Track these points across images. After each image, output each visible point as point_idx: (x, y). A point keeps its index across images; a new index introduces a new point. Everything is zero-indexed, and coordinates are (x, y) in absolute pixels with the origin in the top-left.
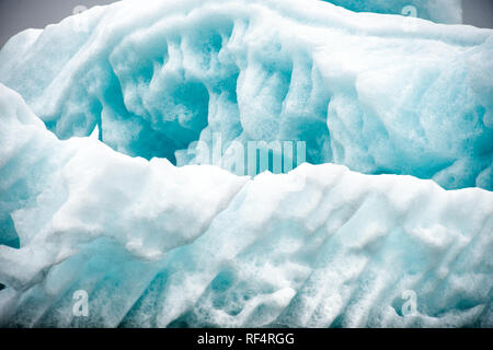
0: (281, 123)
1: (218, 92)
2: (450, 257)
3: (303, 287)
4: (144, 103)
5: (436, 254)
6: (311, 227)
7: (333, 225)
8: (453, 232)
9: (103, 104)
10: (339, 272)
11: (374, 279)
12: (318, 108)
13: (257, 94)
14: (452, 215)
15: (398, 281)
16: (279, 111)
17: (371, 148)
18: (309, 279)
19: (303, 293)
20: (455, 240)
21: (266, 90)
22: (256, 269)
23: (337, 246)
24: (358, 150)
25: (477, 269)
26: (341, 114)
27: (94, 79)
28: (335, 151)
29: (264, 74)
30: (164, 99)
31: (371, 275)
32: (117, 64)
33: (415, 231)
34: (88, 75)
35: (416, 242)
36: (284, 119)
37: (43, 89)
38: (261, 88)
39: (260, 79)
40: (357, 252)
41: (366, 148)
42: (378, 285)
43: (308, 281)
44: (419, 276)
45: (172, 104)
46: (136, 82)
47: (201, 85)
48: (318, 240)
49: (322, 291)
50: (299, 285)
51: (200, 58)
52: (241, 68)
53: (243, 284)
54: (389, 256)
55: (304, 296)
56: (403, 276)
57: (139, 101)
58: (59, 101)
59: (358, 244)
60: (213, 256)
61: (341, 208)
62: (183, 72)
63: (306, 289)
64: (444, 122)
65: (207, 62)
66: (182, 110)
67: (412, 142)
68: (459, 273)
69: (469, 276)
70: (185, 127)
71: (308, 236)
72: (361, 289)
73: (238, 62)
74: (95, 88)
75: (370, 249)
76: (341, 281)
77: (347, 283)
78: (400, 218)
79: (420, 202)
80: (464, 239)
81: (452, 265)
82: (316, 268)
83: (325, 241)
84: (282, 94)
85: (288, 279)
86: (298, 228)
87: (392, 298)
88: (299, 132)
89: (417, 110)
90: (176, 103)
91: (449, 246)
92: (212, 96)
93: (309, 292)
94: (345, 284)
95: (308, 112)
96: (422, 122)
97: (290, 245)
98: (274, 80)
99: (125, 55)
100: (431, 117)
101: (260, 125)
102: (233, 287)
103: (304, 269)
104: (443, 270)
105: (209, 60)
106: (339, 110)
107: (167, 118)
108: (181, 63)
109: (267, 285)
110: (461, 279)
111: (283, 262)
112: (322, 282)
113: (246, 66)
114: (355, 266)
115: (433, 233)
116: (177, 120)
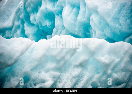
0: (77, 24)
1: (58, 15)
2: (112, 66)
3: (57, 80)
4: (36, 20)
5: (107, 66)
6: (59, 58)
7: (68, 57)
8: (113, 57)
9: (25, 21)
10: (71, 74)
11: (84, 76)
12: (88, 18)
13: (69, 15)
14: (112, 52)
15: (93, 76)
16: (76, 20)
17: (104, 31)
18: (59, 77)
19: (57, 82)
20: (113, 60)
21: (72, 13)
22: (39, 74)
23: (70, 65)
24: (100, 32)
25: (123, 70)
26: (95, 20)
27: (21, 13)
28: (93, 33)
29: (71, 8)
30: (42, 18)
31: (83, 74)
32: (27, 8)
33: (98, 58)
34: (19, 12)
35: (99, 62)
36: (78, 23)
37: (9, 18)
38: (70, 13)
39: (70, 10)
40: (77, 66)
41: (103, 31)
42: (86, 78)
43: (59, 78)
44: (101, 74)
45: (44, 20)
46: (34, 13)
47: (53, 13)
48: (62, 63)
49: (64, 81)
50: (55, 79)
51: (52, 4)
52: (64, 6)
53: (34, 80)
54: (90, 67)
55: (57, 83)
56: (95, 74)
57: (35, 20)
58: (12, 21)
59: (77, 63)
60: (21, 70)
61: (70, 51)
62: (47, 9)
63: (58, 81)
64: (127, 21)
65: (54, 5)
66: (47, 22)
67: (117, 28)
68: (116, 72)
69: (119, 73)
70: (49, 27)
71: (58, 62)
72: (79, 79)
73: (63, 5)
74: (22, 16)
75: (82, 65)
76: (71, 77)
77: (74, 78)
78: (92, 53)
79: (100, 47)
80: (117, 60)
81: (113, 69)
82: (62, 73)
83: (65, 63)
84: (77, 14)
85: (51, 77)
86: (54, 59)
87: (91, 82)
88: (83, 27)
89: (118, 17)
90: (46, 20)
91: (111, 63)
92: (56, 16)
93: (59, 82)
94: (72, 78)
95: (85, 20)
96: (120, 21)
97: (51, 65)
98: (75, 10)
99: (30, 4)
100: (123, 19)
101: (70, 25)
102: (30, 81)
103: (57, 74)
104: (109, 71)
105: (55, 4)
106: (94, 18)
107: (43, 25)
108: (46, 6)
109: (43, 80)
110: (117, 74)
111: (49, 71)
112: (64, 78)
113: (65, 6)
114: (77, 72)
115: (105, 58)
116: (46, 25)
